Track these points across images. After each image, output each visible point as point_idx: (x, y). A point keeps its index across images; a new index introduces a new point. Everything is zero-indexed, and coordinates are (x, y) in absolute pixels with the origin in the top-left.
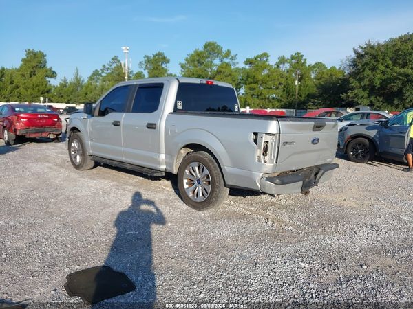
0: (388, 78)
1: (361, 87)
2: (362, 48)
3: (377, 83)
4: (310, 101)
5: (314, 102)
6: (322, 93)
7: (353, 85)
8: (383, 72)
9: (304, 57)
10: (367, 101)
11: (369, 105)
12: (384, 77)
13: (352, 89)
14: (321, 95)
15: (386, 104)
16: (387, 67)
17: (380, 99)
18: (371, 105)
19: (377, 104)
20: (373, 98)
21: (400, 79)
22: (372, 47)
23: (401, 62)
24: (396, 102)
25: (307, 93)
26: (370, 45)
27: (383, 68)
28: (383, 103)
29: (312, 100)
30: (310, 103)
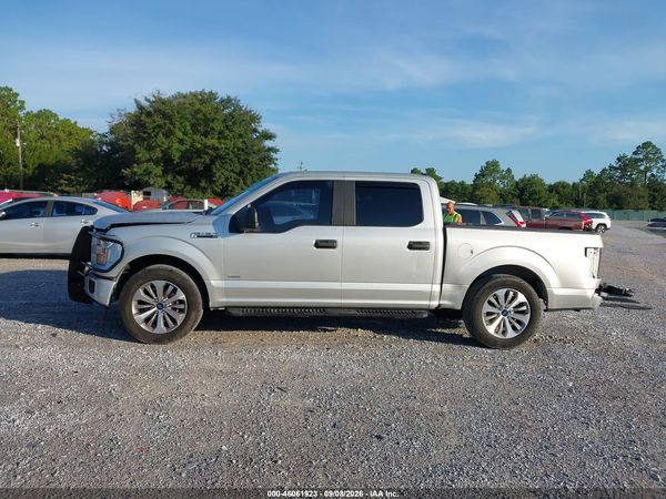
0: (187, 149)
1: (151, 159)
2: (149, 101)
3: (176, 156)
4: (62, 178)
5: (69, 180)
6: (83, 166)
7: (140, 156)
8: (181, 142)
9: (19, 98)
10: (161, 182)
11: (165, 188)
12: (183, 148)
13: (139, 162)
14: (82, 168)
15: (189, 187)
16: (185, 134)
17: (181, 179)
18: (169, 187)
19: (178, 186)
20: (169, 178)
21: (207, 153)
22: (163, 102)
23: (201, 128)
24: (203, 184)
25: (37, 162)
26: (160, 99)
27: (180, 135)
28: (185, 185)
29: (65, 176)
30: (62, 181)
